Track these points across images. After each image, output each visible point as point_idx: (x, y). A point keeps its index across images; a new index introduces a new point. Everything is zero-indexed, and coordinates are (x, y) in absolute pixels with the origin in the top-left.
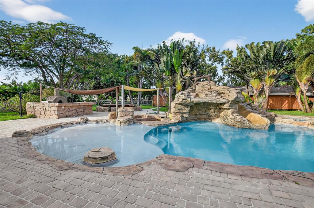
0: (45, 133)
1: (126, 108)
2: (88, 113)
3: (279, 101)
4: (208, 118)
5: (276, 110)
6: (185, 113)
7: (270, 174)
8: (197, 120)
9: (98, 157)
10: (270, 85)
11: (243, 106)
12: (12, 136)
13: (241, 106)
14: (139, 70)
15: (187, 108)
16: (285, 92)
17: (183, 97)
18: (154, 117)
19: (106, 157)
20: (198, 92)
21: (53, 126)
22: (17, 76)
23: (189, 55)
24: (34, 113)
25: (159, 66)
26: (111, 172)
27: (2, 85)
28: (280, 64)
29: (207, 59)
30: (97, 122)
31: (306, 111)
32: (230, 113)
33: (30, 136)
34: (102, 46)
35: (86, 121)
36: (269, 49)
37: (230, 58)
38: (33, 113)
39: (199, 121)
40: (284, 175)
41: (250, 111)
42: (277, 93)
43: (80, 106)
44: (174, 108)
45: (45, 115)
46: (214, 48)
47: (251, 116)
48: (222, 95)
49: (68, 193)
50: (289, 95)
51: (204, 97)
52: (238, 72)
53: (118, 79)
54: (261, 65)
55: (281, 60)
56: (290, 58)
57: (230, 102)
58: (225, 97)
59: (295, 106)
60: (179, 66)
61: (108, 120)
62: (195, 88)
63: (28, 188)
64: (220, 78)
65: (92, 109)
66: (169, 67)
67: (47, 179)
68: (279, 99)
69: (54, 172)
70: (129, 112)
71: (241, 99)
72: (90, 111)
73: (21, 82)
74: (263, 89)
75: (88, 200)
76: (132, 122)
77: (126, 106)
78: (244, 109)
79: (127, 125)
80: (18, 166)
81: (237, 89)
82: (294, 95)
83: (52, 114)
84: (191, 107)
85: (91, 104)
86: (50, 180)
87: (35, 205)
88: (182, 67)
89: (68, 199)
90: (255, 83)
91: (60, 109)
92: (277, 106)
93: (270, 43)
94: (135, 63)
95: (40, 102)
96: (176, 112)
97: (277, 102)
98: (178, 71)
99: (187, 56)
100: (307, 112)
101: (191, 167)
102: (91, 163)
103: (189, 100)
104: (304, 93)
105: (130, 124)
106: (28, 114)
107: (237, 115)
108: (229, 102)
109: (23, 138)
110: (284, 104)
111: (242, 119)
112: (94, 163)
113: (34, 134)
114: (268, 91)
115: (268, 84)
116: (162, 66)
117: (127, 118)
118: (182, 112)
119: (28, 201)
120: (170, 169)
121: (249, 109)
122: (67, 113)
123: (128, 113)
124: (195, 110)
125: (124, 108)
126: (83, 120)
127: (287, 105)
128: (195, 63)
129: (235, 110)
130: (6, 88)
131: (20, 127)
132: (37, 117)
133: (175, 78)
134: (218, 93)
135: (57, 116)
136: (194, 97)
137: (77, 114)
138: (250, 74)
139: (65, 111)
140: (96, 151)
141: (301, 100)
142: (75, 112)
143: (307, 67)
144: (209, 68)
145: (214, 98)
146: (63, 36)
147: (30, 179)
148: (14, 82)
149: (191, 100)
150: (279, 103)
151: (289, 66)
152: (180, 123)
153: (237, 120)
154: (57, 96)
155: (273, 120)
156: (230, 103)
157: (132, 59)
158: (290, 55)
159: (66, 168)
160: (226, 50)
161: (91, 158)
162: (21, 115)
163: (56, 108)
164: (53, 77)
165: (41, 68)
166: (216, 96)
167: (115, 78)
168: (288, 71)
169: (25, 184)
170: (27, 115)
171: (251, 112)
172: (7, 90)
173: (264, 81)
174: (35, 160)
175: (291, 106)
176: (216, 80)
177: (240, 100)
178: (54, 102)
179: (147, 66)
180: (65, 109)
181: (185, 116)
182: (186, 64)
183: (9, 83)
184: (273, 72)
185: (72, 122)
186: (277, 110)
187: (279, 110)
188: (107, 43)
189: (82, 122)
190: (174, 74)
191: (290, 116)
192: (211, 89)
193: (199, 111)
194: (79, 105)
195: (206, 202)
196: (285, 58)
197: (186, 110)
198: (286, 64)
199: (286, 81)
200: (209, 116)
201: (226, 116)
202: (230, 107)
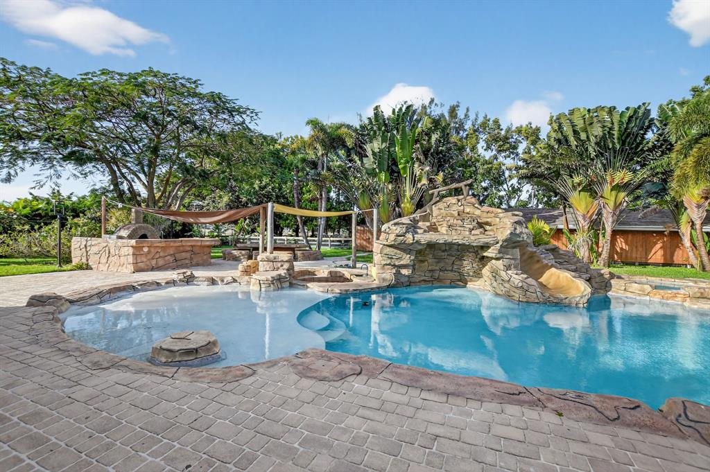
0: (96, 300)
1: (276, 253)
2: (201, 262)
3: (641, 243)
4: (459, 278)
5: (633, 264)
6: (405, 266)
7: (513, 394)
8: (435, 281)
9: (177, 348)
10: (616, 206)
11: (535, 252)
12: (25, 304)
13: (531, 252)
14: (320, 169)
15: (408, 256)
16: (654, 223)
17: (398, 230)
18: (341, 275)
19: (194, 349)
20: (435, 220)
21: (114, 288)
22: (58, 181)
23: (430, 138)
24: (87, 260)
25: (362, 162)
26: (190, 375)
27: (31, 199)
28: (639, 160)
29: (481, 145)
30: (213, 282)
31: (704, 269)
32: (502, 267)
33: (62, 305)
34: (238, 119)
35: (189, 280)
36: (610, 125)
37: (532, 144)
38: (84, 260)
39: (438, 284)
40: (542, 398)
41: (550, 264)
42: (636, 225)
43: (183, 246)
44: (379, 255)
45: (108, 265)
46: (496, 122)
47: (552, 275)
48: (488, 228)
49: (92, 407)
50: (664, 230)
51: (445, 232)
52: (542, 176)
53: (280, 189)
54: (592, 160)
55: (642, 150)
56: (662, 145)
57: (500, 243)
58: (491, 233)
59: (678, 257)
60: (408, 162)
61: (237, 279)
62: (432, 210)
63: (22, 397)
64: (510, 189)
65: (209, 253)
66: (386, 163)
67: (65, 383)
68: (640, 237)
69: (80, 372)
70: (282, 261)
71: (523, 238)
72: (205, 257)
73: (71, 194)
74: (600, 214)
75: (123, 421)
76: (288, 284)
77: (276, 249)
78: (536, 259)
79: (274, 290)
80: (18, 359)
81: (517, 215)
82: (676, 230)
83: (122, 264)
84: (419, 252)
85: (208, 243)
86: (68, 384)
87: (22, 424)
88: (414, 163)
89: (87, 418)
90: (580, 203)
91: (138, 253)
92: (637, 255)
93: (611, 110)
94: (311, 155)
95: (100, 237)
96: (385, 262)
97: (636, 247)
98: (405, 173)
99: (424, 140)
100: (706, 271)
101: (354, 374)
102: (164, 360)
103: (411, 237)
104: (698, 226)
105: (282, 288)
106: (75, 261)
107: (515, 272)
108: (498, 243)
109: (48, 308)
110: (653, 251)
111: (526, 281)
112: (170, 360)
113: (71, 302)
114: (610, 220)
115: (611, 204)
116: (369, 162)
117: (275, 273)
118: (397, 263)
119: (13, 418)
120: (309, 375)
121: (548, 259)
122: (154, 262)
123: (279, 265)
124: (430, 261)
125: (271, 253)
126: (181, 277)
127: (661, 253)
128: (445, 156)
129: (513, 262)
130: (40, 206)
131: (49, 288)
132: (92, 269)
133: (399, 187)
134: (478, 223)
135: (131, 268)
136: (425, 231)
137: (176, 264)
138: (569, 182)
139: (150, 257)
140: (180, 337)
141: (691, 242)
142: (171, 259)
143: (695, 166)
144: (486, 167)
145: (467, 233)
146: (154, 96)
147: (31, 383)
148: (56, 194)
149: (414, 238)
150: (640, 249)
151: (659, 163)
152: (392, 287)
153: (516, 284)
154: (137, 225)
155: (606, 286)
156: (499, 245)
157: (305, 145)
158: (661, 138)
159: (106, 365)
160: (524, 126)
161: (164, 350)
162: (60, 264)
163: (131, 251)
164: (133, 184)
165: (108, 164)
166: (473, 229)
167: (273, 189)
168: (657, 173)
169: (18, 390)
170: (74, 264)
171: (552, 266)
172: (40, 212)
173: (602, 197)
174: (55, 349)
175: (668, 257)
176: (502, 193)
177: (521, 239)
178: (130, 237)
179: (337, 160)
180: (149, 252)
181: (405, 272)
182: (422, 157)
183: (47, 196)
184: (622, 176)
185: (158, 281)
186: (637, 264)
187: (641, 264)
188: (248, 112)
189: (180, 280)
190: (396, 179)
191: (649, 278)
192: (464, 215)
193: (438, 262)
194: (180, 244)
195: (345, 438)
196: (650, 145)
197: (406, 259)
198: (652, 159)
199: (656, 198)
200: (461, 274)
201: (494, 274)
202: (501, 255)
